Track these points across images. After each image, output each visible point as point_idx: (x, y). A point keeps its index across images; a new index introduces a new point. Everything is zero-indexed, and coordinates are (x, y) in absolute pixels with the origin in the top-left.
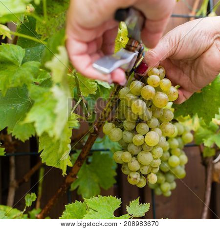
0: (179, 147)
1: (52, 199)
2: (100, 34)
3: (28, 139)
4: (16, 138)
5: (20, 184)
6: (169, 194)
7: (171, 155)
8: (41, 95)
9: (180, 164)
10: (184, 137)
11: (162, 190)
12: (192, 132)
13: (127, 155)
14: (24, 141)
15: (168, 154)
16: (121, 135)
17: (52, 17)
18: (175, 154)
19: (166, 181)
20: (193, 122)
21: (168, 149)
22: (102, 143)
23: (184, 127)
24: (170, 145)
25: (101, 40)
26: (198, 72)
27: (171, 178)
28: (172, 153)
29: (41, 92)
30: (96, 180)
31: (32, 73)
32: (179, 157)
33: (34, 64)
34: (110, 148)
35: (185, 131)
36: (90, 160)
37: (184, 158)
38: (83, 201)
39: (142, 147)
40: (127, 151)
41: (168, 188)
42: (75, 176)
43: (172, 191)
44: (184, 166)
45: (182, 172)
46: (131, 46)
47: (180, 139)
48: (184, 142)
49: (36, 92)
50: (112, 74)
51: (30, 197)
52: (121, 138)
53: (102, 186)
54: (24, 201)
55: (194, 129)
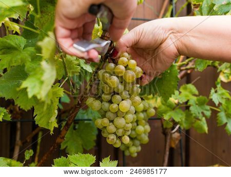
0: (144, 119)
1: (46, 155)
2: (81, 25)
3: (30, 109)
4: (21, 108)
5: (23, 144)
6: (136, 155)
7: (138, 125)
8: (34, 69)
9: (145, 133)
10: (148, 111)
11: (130, 152)
12: (155, 108)
13: (106, 121)
14: (26, 110)
15: (135, 124)
16: (100, 105)
17: (46, 15)
18: (141, 125)
19: (133, 145)
20: (156, 100)
21: (135, 120)
22: (86, 114)
23: (149, 104)
24: (137, 117)
25: (82, 29)
26: (158, 60)
27: (137, 142)
28: (139, 123)
29: (35, 67)
30: (80, 142)
31: (30, 55)
32: (143, 126)
33: (32, 49)
34: (92, 118)
35: (150, 107)
36: (77, 127)
37: (148, 128)
38: (67, 157)
39: (117, 114)
40: (106, 117)
41: (134, 150)
42: (63, 138)
43: (138, 153)
44: (147, 134)
45: (146, 139)
46: (104, 36)
47: (145, 113)
48: (148, 116)
49: (31, 68)
50: (88, 52)
51: (29, 153)
52: (100, 108)
53: (85, 147)
54: (24, 155)
55: (157, 106)
